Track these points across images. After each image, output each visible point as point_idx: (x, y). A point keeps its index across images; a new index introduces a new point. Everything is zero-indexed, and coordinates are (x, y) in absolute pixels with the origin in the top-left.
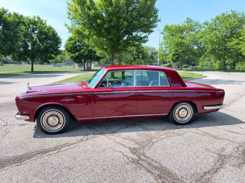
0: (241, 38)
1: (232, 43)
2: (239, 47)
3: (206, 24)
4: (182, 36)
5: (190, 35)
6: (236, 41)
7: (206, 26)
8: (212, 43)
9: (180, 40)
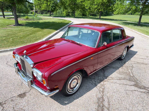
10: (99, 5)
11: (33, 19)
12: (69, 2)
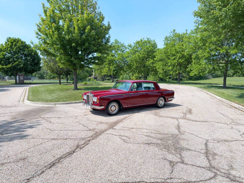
0: (155, 59)
1: (149, 62)
2: (154, 65)
3: (130, 46)
4: (113, 54)
5: (119, 54)
6: (151, 61)
7: (130, 48)
8: (136, 61)
9: (112, 57)
10: (174, 67)
11: (92, 84)
12: (136, 64)
